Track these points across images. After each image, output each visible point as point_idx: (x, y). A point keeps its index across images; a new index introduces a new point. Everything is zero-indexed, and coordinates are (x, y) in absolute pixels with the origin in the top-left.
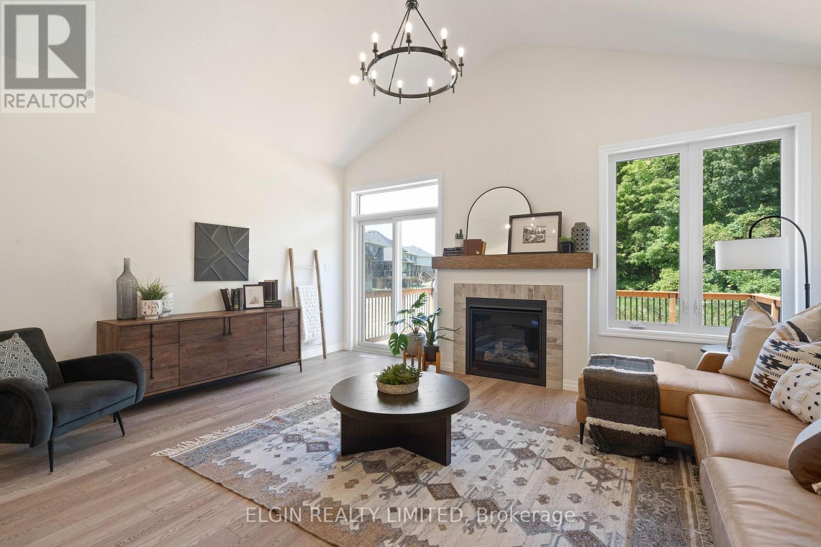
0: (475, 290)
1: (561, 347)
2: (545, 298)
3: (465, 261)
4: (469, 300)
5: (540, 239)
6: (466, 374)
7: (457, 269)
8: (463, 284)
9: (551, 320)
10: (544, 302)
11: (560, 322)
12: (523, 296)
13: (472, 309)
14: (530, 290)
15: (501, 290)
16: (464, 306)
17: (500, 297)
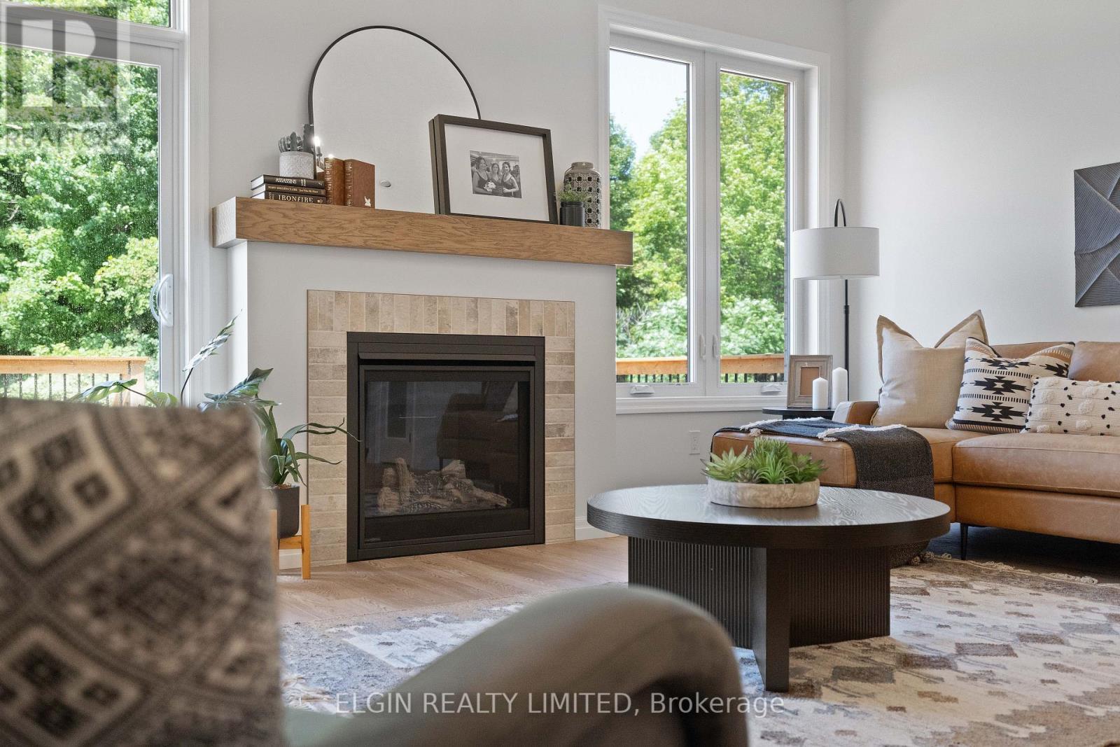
0: (373, 311)
1: (570, 444)
2: (541, 333)
3: (351, 221)
4: (354, 339)
5: (507, 188)
6: (349, 561)
7: (327, 245)
8: (338, 293)
9: (554, 383)
10: (540, 341)
11: (569, 387)
12: (496, 327)
13: (363, 368)
14: (511, 312)
15: (443, 311)
16: (342, 358)
17: (440, 329)
